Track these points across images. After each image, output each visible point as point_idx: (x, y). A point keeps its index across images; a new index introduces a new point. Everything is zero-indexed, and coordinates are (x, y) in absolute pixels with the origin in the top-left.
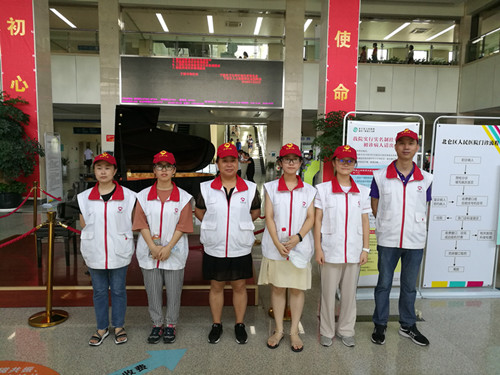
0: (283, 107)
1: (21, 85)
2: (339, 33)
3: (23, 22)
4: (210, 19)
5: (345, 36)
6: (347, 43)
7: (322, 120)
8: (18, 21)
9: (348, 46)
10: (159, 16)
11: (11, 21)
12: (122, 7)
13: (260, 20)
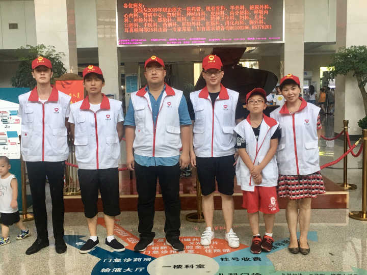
0: (284, 41)
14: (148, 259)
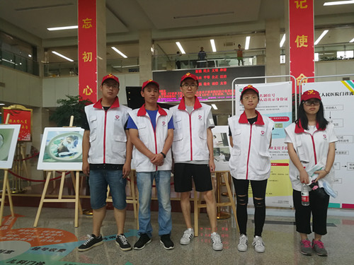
1: (89, 91)
2: (298, 37)
3: (91, 53)
4: (212, 42)
5: (303, 39)
6: (305, 44)
8: (88, 53)
9: (306, 46)
10: (178, 44)
11: (85, 54)
12: (153, 41)
13: (248, 39)
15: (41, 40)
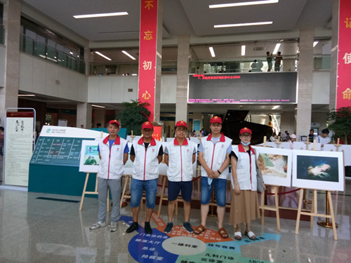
0: (297, 103)
1: (147, 96)
3: (151, 62)
7: (334, 113)
8: (148, 63)
11: (145, 63)
14: (166, 237)
15: (87, 41)
